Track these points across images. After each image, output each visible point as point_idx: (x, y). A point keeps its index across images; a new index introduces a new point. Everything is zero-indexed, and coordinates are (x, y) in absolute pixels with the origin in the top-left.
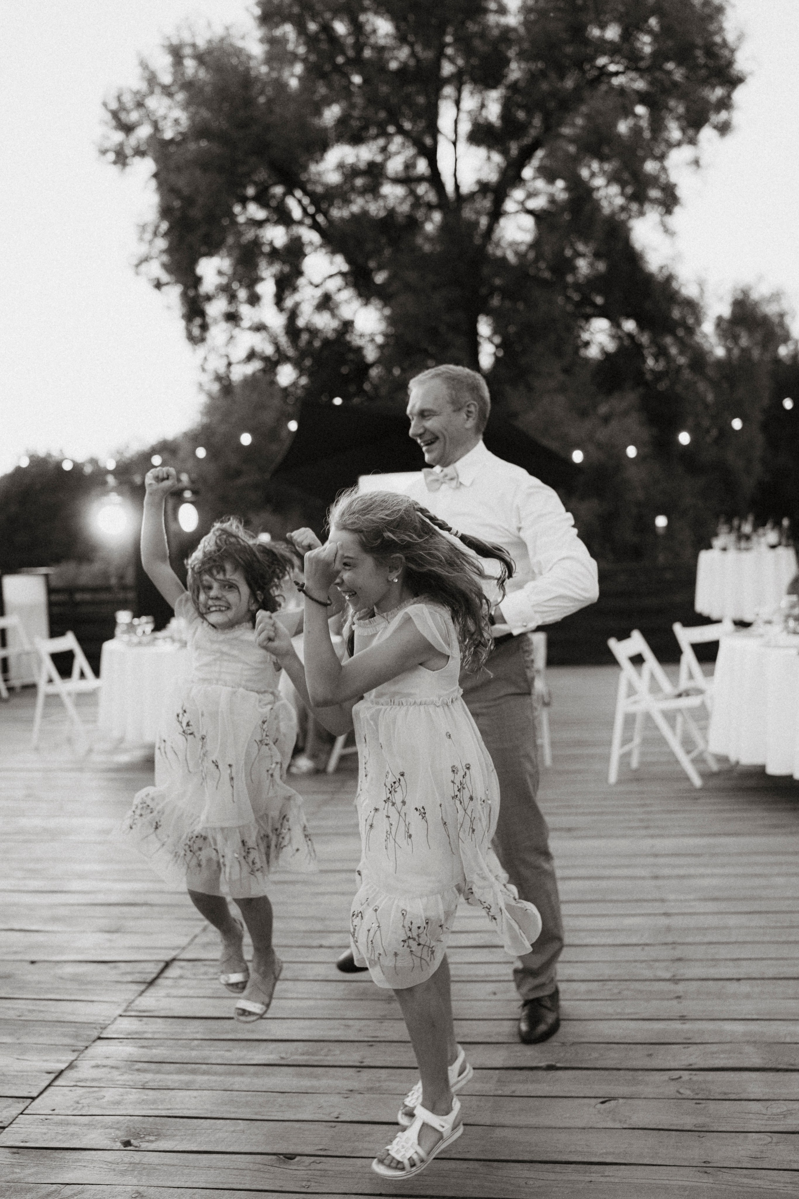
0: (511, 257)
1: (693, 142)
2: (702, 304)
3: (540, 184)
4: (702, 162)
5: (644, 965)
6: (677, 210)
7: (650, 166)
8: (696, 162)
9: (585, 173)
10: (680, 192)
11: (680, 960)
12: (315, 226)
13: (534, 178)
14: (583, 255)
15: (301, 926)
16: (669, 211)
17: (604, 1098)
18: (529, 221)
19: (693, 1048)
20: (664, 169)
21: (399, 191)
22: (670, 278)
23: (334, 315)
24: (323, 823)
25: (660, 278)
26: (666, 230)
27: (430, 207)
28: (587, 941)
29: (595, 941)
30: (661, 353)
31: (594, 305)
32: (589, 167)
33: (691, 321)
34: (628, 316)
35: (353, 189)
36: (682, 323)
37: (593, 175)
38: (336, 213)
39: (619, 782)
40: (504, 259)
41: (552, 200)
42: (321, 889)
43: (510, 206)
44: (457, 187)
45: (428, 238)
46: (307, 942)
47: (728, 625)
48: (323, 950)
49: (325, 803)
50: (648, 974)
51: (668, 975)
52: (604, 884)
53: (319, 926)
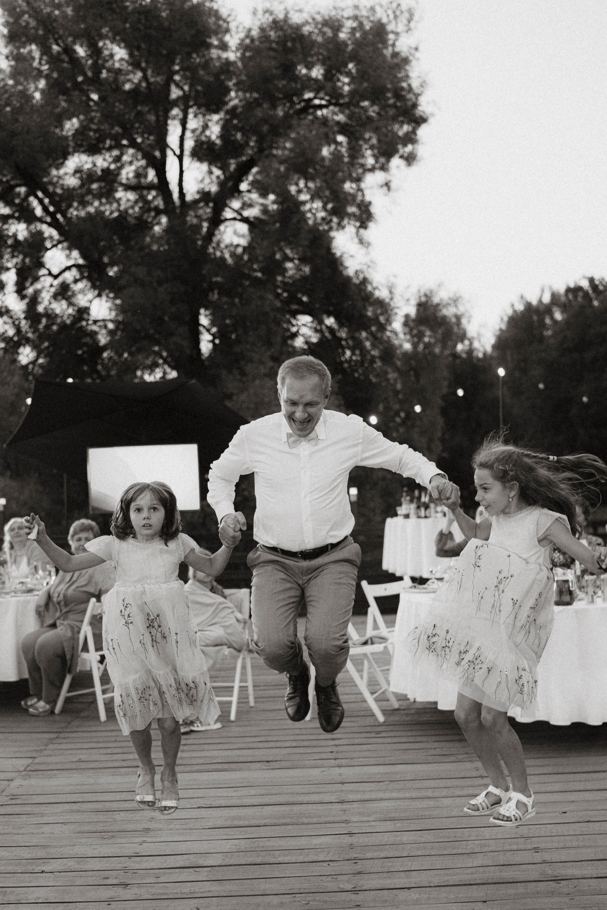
0: (229, 258)
1: (384, 168)
2: (392, 304)
3: (254, 196)
4: (393, 185)
6: (371, 225)
7: (348, 186)
8: (387, 185)
9: (293, 189)
10: (373, 209)
12: (54, 224)
13: (249, 191)
14: (291, 260)
15: (26, 853)
16: (363, 225)
18: (243, 229)
20: (360, 190)
21: (131, 196)
22: (365, 281)
23: (71, 304)
24: (50, 759)
25: (356, 281)
26: (361, 242)
27: (158, 212)
28: (280, 859)
29: (287, 859)
30: (358, 345)
31: (300, 302)
32: (297, 184)
33: (382, 319)
34: (329, 315)
35: (89, 191)
36: (376, 320)
37: (299, 191)
38: (73, 212)
40: (223, 259)
41: (265, 210)
42: (45, 820)
43: (228, 214)
44: (182, 195)
45: (156, 238)
46: (30, 868)
47: (407, 581)
48: (44, 875)
49: (51, 741)
50: (332, 886)
52: (296, 808)
53: (41, 853)
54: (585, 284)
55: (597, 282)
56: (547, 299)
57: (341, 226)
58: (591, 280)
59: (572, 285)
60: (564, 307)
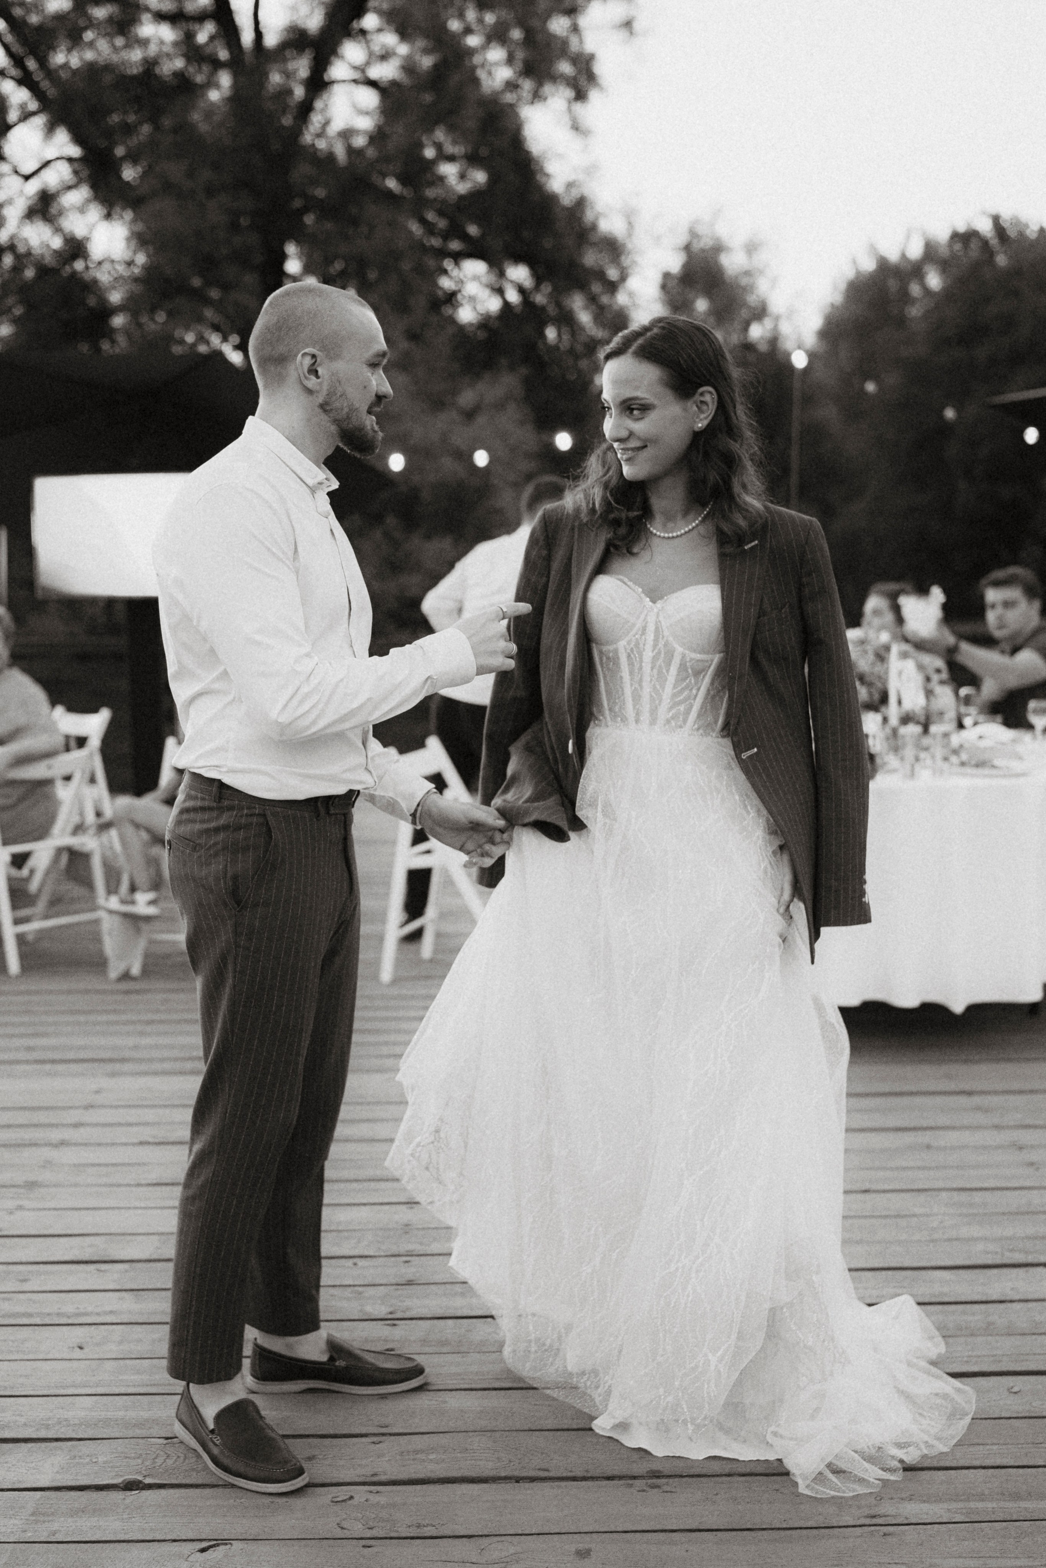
0: (340, 151)
2: (630, 246)
3: (390, 39)
4: (636, 25)
5: (348, 1292)
6: (594, 95)
7: (558, 25)
8: (628, 24)
9: (454, 25)
10: (600, 68)
11: (410, 1283)
12: (25, 80)
13: (380, 30)
14: (451, 159)
16: (580, 96)
17: (210, 1540)
18: (369, 98)
19: (389, 1441)
20: (575, 29)
21: (166, 33)
22: (581, 203)
23: (58, 230)
25: (567, 201)
26: (576, 127)
27: (217, 64)
30: (566, 319)
31: (464, 237)
32: (461, 16)
33: (612, 274)
34: (518, 259)
35: (91, 24)
36: (600, 275)
37: (468, 31)
38: (59, 58)
39: (396, 981)
40: (331, 157)
41: (409, 68)
43: (338, 70)
44: (259, 35)
45: (209, 114)
51: (381, 1310)
54: (985, 227)
55: (1006, 225)
56: (915, 251)
57: (537, 96)
58: (996, 219)
59: (962, 228)
60: (944, 265)
